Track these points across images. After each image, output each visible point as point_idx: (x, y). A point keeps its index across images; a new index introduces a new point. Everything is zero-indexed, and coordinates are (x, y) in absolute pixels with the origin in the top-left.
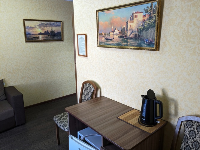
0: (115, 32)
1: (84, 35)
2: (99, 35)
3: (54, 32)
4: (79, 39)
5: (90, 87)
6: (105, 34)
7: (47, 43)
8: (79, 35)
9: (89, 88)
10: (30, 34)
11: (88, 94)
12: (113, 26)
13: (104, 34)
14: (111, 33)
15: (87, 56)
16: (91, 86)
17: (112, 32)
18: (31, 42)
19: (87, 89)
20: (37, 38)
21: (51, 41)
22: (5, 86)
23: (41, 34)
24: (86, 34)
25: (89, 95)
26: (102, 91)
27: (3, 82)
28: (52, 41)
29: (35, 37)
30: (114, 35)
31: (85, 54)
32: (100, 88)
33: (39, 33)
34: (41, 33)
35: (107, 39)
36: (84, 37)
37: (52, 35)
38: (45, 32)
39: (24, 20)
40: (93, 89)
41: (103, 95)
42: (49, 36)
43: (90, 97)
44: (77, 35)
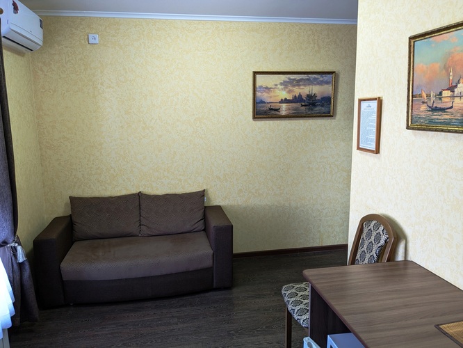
0: (456, 90)
1: (375, 99)
2: (412, 97)
3: (315, 96)
4: (362, 109)
5: (378, 232)
6: (428, 96)
7: (296, 121)
8: (364, 100)
9: (374, 234)
10: (264, 103)
11: (370, 248)
12: (451, 74)
13: (425, 96)
14: (446, 93)
15: (377, 151)
16: (381, 228)
17: (448, 89)
18: (264, 118)
19: (369, 235)
20: (277, 110)
21: (305, 117)
22: (206, 205)
23: (286, 101)
24: (379, 98)
25: (374, 252)
26: (410, 245)
27: (204, 196)
28: (308, 117)
29: (272, 109)
30: (453, 97)
31: (373, 147)
32: (405, 237)
33: (282, 100)
34: (286, 99)
35: (434, 109)
36: (374, 104)
37: (310, 104)
38: (295, 96)
39: (255, 73)
40: (384, 238)
41: (412, 257)
42: (302, 106)
43: (375, 256)
44: (360, 101)
